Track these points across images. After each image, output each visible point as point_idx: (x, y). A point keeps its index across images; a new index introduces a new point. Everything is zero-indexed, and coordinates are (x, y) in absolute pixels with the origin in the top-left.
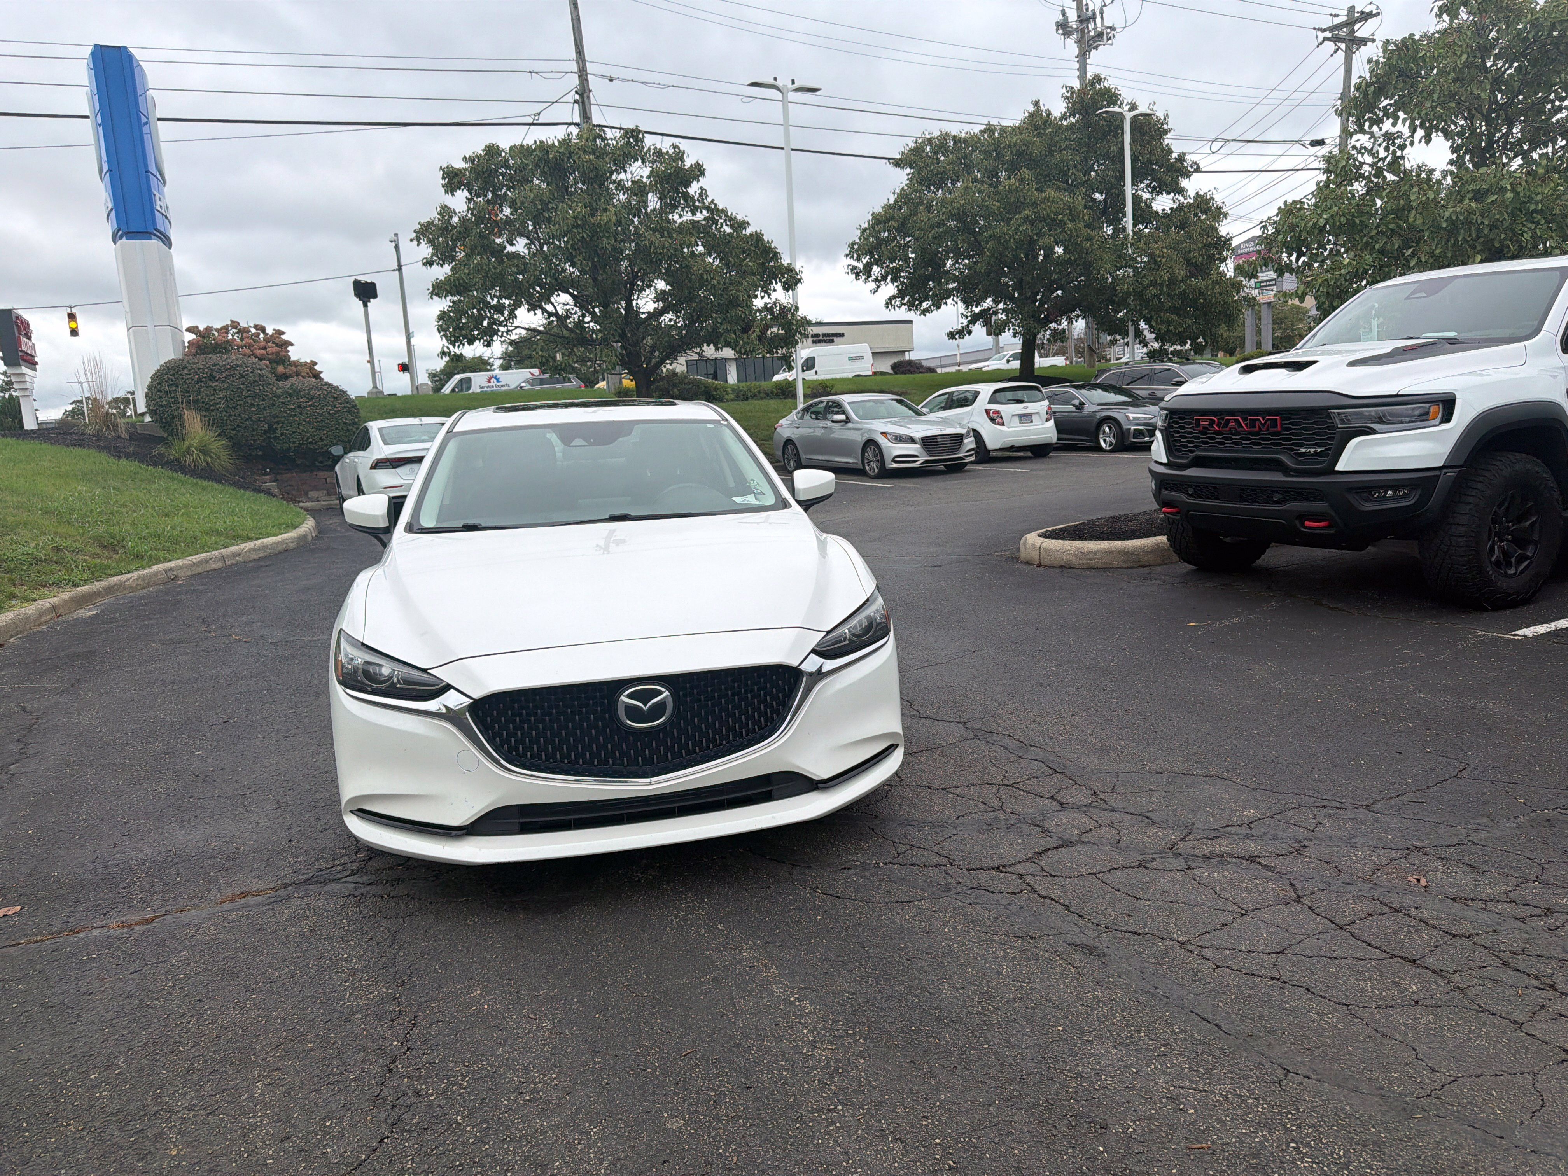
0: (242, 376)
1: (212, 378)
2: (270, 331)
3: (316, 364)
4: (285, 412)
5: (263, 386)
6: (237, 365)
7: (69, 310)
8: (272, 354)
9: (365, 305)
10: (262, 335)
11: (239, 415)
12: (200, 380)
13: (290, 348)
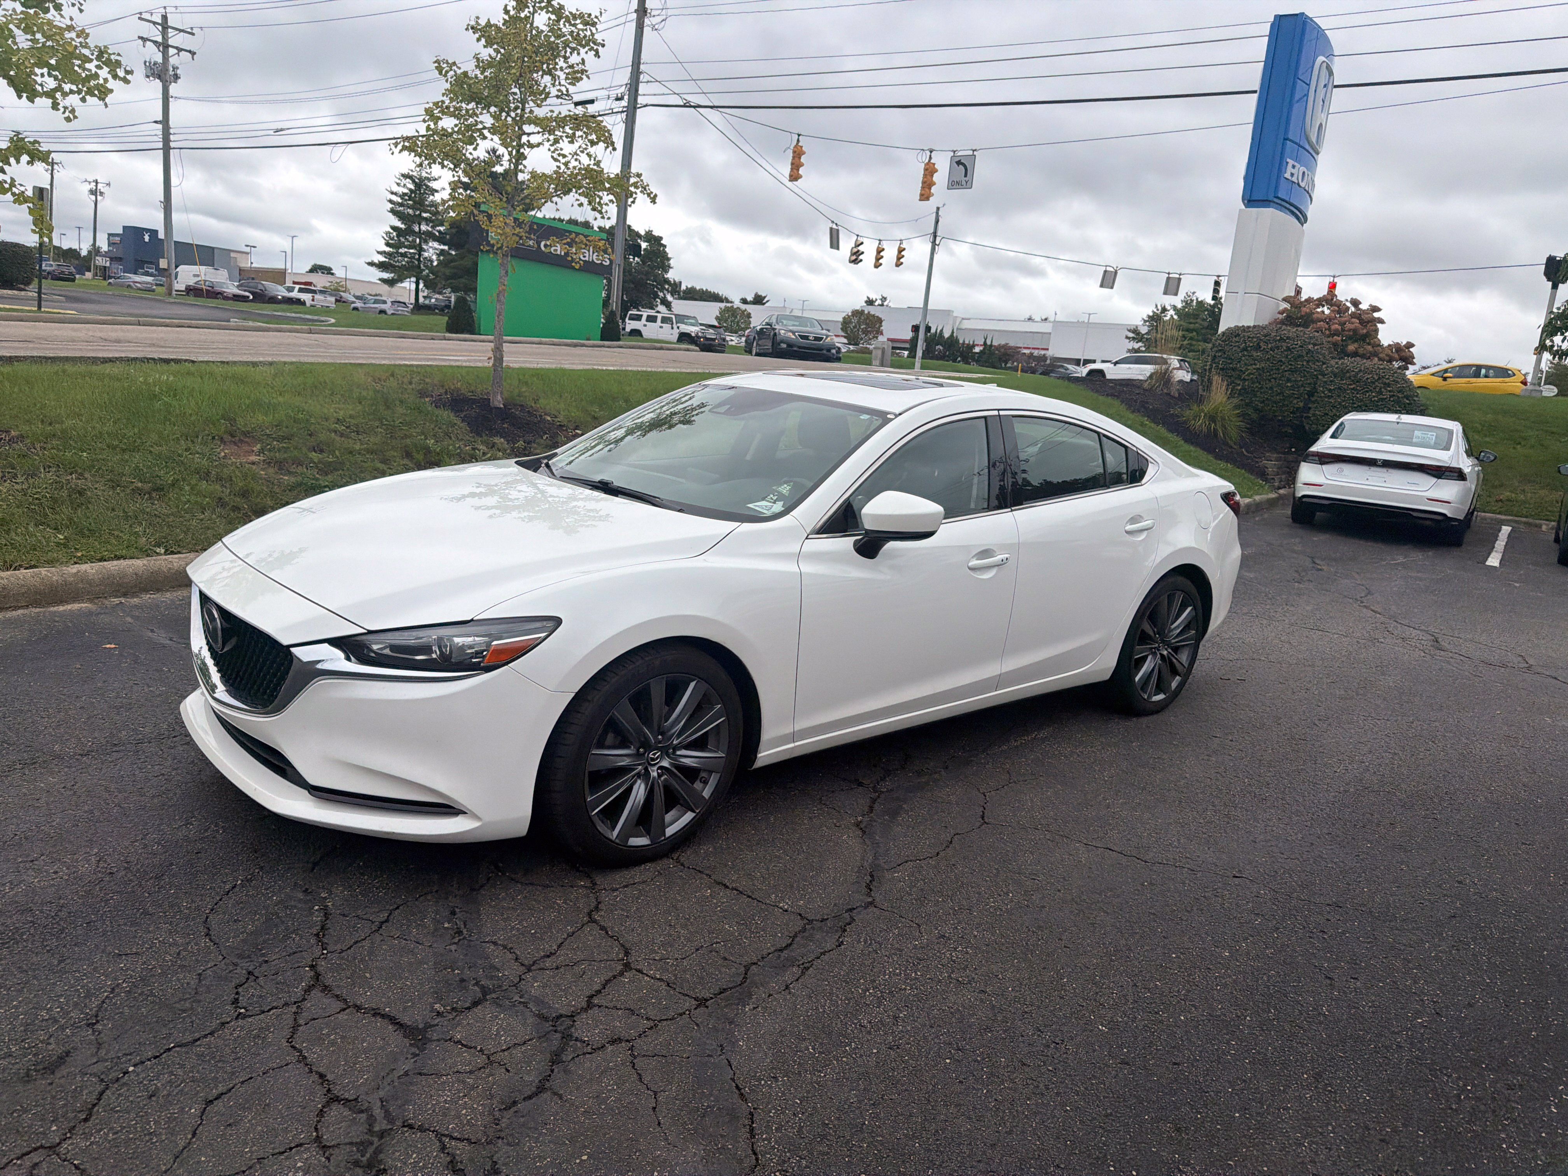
0: (1288, 349)
1: (1258, 348)
2: (1364, 306)
3: (1412, 345)
4: (1323, 392)
5: (1308, 362)
6: (1288, 338)
7: (1216, 278)
8: (1349, 330)
9: (1555, 287)
10: (1353, 309)
11: (1271, 388)
12: (1245, 349)
13: (1379, 326)
